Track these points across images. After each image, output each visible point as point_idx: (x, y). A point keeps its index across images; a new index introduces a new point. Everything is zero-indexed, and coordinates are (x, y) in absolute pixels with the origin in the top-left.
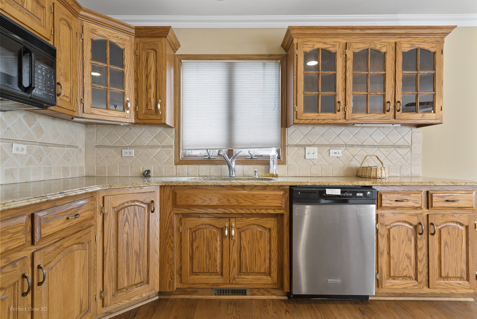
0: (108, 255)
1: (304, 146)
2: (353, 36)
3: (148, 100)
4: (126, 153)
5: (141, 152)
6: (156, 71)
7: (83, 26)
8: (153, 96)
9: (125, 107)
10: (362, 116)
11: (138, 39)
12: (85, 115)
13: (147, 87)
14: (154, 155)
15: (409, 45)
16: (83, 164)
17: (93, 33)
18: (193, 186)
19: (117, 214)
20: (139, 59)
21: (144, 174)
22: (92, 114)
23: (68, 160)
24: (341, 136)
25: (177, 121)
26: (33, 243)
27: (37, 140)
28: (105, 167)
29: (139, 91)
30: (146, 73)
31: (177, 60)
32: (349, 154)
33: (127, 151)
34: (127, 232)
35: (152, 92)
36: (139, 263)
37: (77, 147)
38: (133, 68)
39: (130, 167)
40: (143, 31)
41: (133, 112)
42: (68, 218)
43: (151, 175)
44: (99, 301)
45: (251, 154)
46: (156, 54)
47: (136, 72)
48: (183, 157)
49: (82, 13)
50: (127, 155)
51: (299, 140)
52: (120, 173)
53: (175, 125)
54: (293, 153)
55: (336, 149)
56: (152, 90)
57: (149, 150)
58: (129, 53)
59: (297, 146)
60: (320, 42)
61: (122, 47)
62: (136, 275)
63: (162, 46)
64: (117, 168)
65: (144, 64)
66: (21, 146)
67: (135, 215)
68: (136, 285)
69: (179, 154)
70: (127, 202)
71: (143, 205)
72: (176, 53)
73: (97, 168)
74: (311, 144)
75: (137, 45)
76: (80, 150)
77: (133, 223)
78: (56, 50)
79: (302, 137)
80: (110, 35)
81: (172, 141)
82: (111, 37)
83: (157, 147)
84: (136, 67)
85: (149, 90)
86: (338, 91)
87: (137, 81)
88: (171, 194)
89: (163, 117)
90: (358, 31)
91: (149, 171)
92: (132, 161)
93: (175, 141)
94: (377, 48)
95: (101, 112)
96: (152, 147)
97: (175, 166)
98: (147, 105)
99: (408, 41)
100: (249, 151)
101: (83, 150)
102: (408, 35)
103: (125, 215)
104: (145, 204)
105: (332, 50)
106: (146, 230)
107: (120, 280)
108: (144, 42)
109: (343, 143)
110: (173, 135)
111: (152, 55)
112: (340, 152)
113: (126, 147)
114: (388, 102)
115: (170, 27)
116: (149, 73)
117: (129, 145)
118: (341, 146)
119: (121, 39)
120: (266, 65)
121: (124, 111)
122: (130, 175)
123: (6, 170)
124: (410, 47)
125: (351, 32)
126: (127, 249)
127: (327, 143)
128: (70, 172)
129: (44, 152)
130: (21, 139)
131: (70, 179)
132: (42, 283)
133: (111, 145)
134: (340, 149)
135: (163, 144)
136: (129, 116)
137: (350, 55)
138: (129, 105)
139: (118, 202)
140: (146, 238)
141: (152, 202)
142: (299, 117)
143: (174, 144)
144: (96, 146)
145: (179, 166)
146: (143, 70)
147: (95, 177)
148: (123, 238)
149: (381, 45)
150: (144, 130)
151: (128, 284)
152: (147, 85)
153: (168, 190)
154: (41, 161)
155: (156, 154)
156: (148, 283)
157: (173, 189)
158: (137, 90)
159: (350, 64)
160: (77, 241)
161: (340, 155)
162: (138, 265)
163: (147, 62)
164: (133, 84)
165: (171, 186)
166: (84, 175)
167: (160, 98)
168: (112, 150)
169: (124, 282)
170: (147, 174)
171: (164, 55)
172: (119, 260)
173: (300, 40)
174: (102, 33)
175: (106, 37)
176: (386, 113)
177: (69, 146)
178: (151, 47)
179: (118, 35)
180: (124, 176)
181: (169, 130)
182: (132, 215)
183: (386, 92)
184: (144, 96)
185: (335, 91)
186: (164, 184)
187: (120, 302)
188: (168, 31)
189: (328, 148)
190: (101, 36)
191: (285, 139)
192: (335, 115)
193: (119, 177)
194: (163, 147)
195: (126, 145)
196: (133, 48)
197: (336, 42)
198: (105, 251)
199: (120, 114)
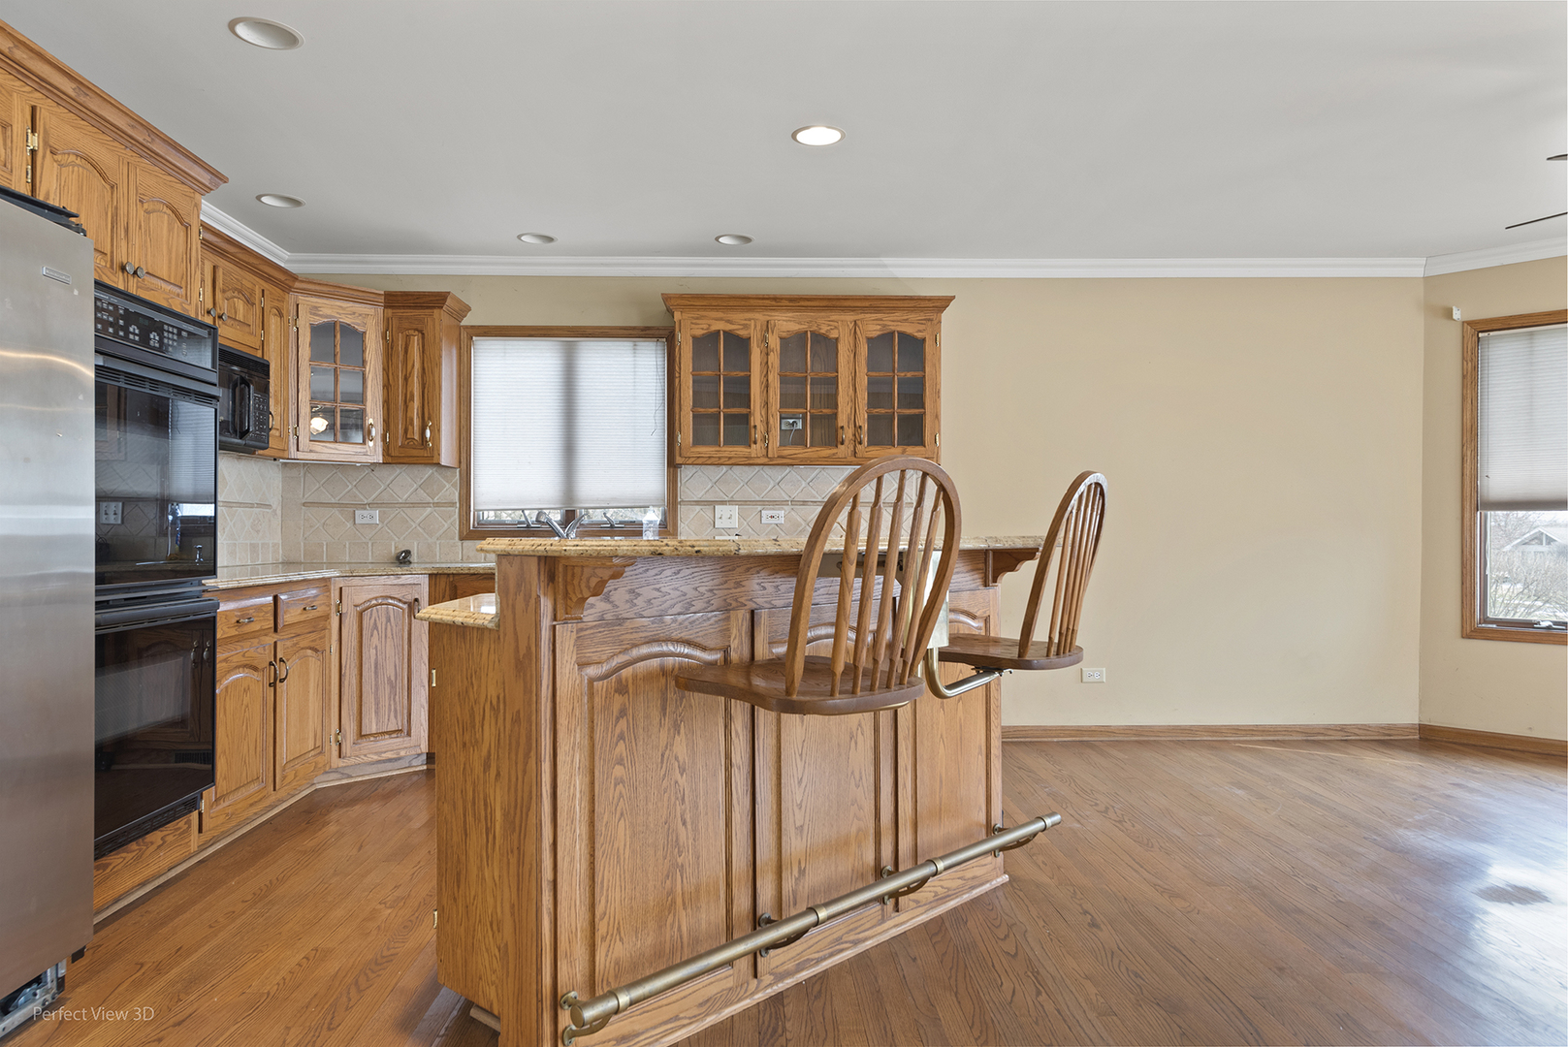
0: (347, 678)
1: (713, 504)
2: (778, 310)
3: (408, 422)
4: (363, 517)
5: (392, 516)
6: (424, 369)
7: (298, 305)
8: (418, 414)
9: (367, 436)
10: (797, 452)
11: (390, 311)
12: (300, 455)
13: (406, 397)
14: (418, 521)
15: (879, 327)
16: (278, 539)
17: (315, 314)
18: (485, 574)
19: (361, 615)
20: (392, 348)
21: (398, 558)
22: (311, 451)
23: (258, 532)
24: (782, 485)
25: (464, 455)
26: (276, 630)
28: (321, 545)
29: (392, 406)
30: (404, 373)
31: (464, 335)
32: (799, 519)
33: (365, 513)
34: (376, 647)
35: (416, 407)
36: (394, 699)
37: (269, 506)
38: (380, 363)
39: (370, 545)
40: (399, 298)
41: (380, 444)
42: (305, 609)
43: (411, 560)
44: (335, 748)
45: (608, 519)
46: (423, 338)
47: (386, 370)
48: (476, 525)
49: (297, 285)
50: (366, 521)
51: (703, 492)
52: (350, 556)
53: (460, 462)
54: (692, 517)
55: (773, 509)
56: (416, 404)
57: (408, 511)
58: (374, 337)
59: (698, 503)
60: (721, 319)
61: (361, 329)
62: (389, 716)
63: (434, 325)
64: (345, 546)
65: (401, 357)
67: (388, 620)
68: (389, 733)
69: (468, 520)
70: (376, 598)
71: (401, 605)
72: (463, 323)
73: (305, 546)
74: (727, 499)
75: (387, 322)
76: (275, 511)
77: (386, 632)
78: (268, 366)
79: (709, 486)
80: (342, 312)
81: (454, 493)
82: (343, 316)
83: (424, 505)
84: (386, 363)
85: (410, 405)
86: (754, 407)
87: (387, 386)
88: (448, 588)
89: (436, 453)
91: (408, 553)
92: (374, 533)
93: (460, 494)
94: (823, 331)
95: (326, 447)
96: (414, 505)
97: (460, 543)
98: (406, 431)
99: (877, 320)
100: (605, 514)
101: (279, 512)
102: (876, 309)
103: (373, 618)
104: (405, 603)
105: (743, 333)
106: (406, 647)
107: (365, 721)
108: (400, 318)
109: (788, 499)
110: (456, 482)
111: (416, 340)
112: (781, 513)
113: (363, 506)
114: (842, 427)
115: (449, 293)
116: (410, 374)
117: (370, 501)
118: (783, 503)
119: (360, 315)
120: (638, 348)
121: (364, 443)
122: (370, 561)
124: (880, 330)
125: (774, 303)
126: (376, 673)
127: (758, 499)
131: (259, 567)
132: (284, 679)
133: (333, 501)
134: (783, 509)
135: (436, 500)
136: (372, 451)
137: (774, 342)
138: (374, 433)
139: (361, 597)
140: (406, 660)
141: (416, 600)
142: (684, 454)
143: (457, 501)
144: (304, 504)
145: (468, 543)
146: (398, 367)
147: (301, 563)
148: (370, 655)
149: (829, 325)
150: (398, 471)
151: (377, 729)
152: (406, 394)
153: (443, 581)
155: (422, 518)
156: (409, 734)
157: (451, 579)
158: (387, 403)
159: (774, 359)
160: (312, 645)
161: (782, 521)
162: (392, 702)
163: (406, 352)
164: (381, 393)
165: (448, 575)
166: (280, 560)
167: (429, 419)
168: (336, 511)
169: (371, 725)
170: (404, 558)
171: (437, 340)
172: (364, 689)
173: (685, 316)
174: (328, 312)
175: (335, 317)
176: (839, 446)
177: (260, 505)
178: (415, 326)
179: (354, 309)
180: (359, 561)
181: (449, 473)
182: (384, 620)
183: (839, 409)
184: (400, 414)
185: (749, 407)
186: (435, 572)
187: (365, 755)
188: (445, 299)
189: (760, 508)
190: (326, 317)
191: (676, 490)
192: (749, 450)
193: (348, 563)
194: (437, 505)
195: (362, 500)
196: (381, 327)
197: (750, 320)
198: (343, 672)
199: (358, 449)
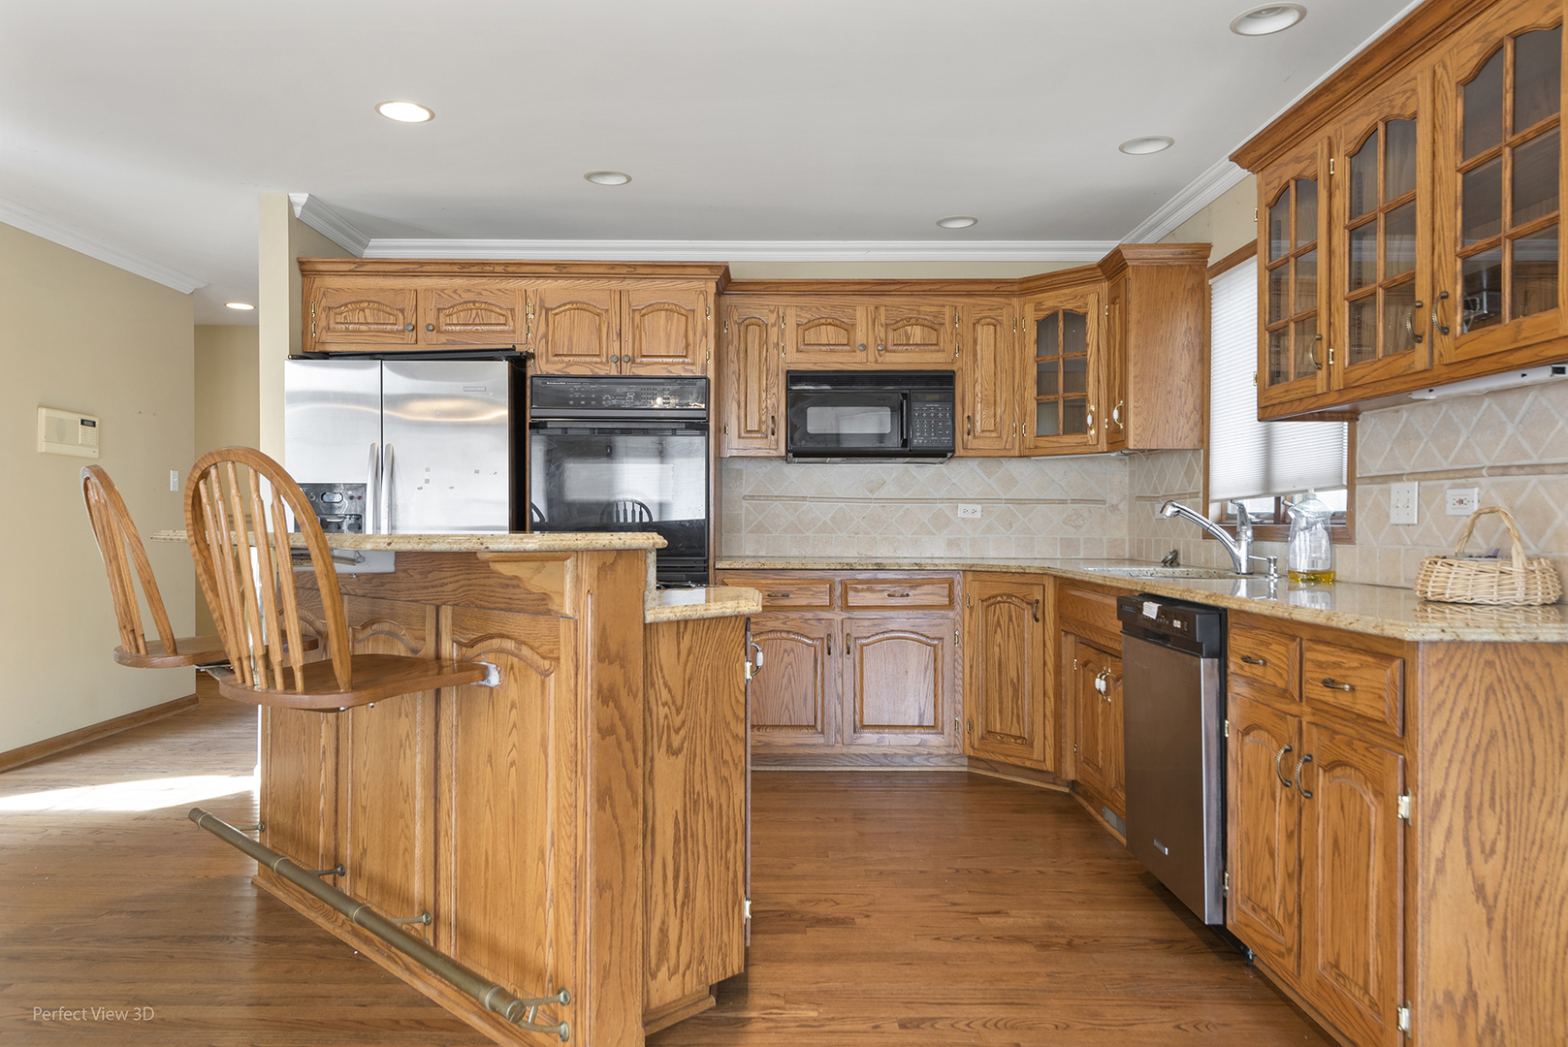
1: (1389, 480)
2: (1345, 102)
3: (1114, 403)
11: (1110, 283)
13: (1114, 376)
15: (1476, 46)
16: (1123, 534)
17: (1038, 310)
19: (987, 610)
20: (1109, 323)
22: (1036, 447)
23: (1078, 527)
27: (1003, 497)
36: (1017, 703)
37: (1104, 502)
40: (1106, 267)
42: (890, 595)
47: (1108, 349)
49: (1019, 287)
51: (1381, 460)
53: (1202, 441)
54: (1369, 504)
55: (1464, 487)
56: (1117, 382)
60: (1292, 160)
61: (1083, 311)
65: (1113, 331)
66: (970, 507)
67: (1011, 619)
68: (1014, 737)
71: (1022, 605)
74: (1405, 471)
75: (1108, 295)
76: (1114, 508)
80: (1063, 300)
82: (1065, 303)
84: (1108, 342)
86: (1321, 302)
87: (1108, 366)
89: (1125, 435)
90: (1343, 87)
93: (1203, 481)
94: (1397, 111)
95: (1049, 441)
101: (1123, 507)
104: (1026, 603)
108: (1114, 287)
111: (1118, 309)
114: (1421, 304)
116: (1116, 348)
118: (1474, 472)
119: (1081, 297)
121: (1085, 432)
123: (949, 539)
126: (1000, 671)
127: (1442, 467)
128: (1082, 548)
129: (1018, 514)
130: (973, 497)
134: (1476, 485)
137: (1340, 167)
139: (987, 593)
141: (1037, 601)
142: (1260, 402)
143: (1201, 489)
146: (1111, 344)
149: (1405, 92)
151: (1001, 729)
154: (1011, 527)
156: (1032, 745)
158: (1108, 386)
159: (1341, 202)
162: (1015, 705)
167: (1123, 397)
169: (996, 723)
174: (1050, 303)
175: (1058, 306)
177: (1080, 501)
179: (1077, 293)
182: (1007, 618)
183: (1417, 266)
188: (1122, 254)
190: (1049, 309)
196: (1104, 303)
197: (1317, 143)
199: (1079, 439)
